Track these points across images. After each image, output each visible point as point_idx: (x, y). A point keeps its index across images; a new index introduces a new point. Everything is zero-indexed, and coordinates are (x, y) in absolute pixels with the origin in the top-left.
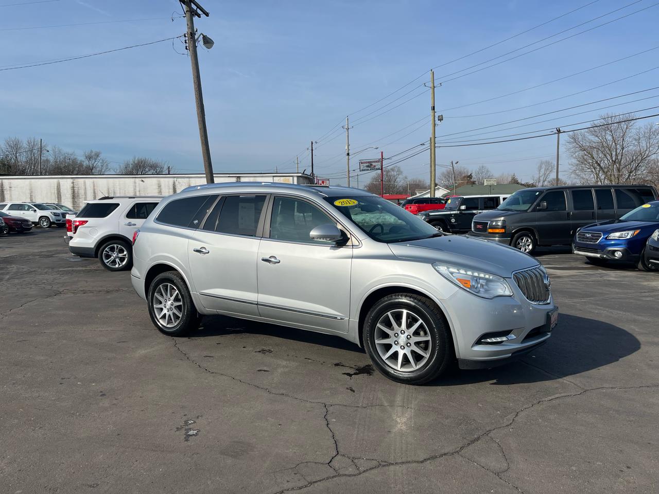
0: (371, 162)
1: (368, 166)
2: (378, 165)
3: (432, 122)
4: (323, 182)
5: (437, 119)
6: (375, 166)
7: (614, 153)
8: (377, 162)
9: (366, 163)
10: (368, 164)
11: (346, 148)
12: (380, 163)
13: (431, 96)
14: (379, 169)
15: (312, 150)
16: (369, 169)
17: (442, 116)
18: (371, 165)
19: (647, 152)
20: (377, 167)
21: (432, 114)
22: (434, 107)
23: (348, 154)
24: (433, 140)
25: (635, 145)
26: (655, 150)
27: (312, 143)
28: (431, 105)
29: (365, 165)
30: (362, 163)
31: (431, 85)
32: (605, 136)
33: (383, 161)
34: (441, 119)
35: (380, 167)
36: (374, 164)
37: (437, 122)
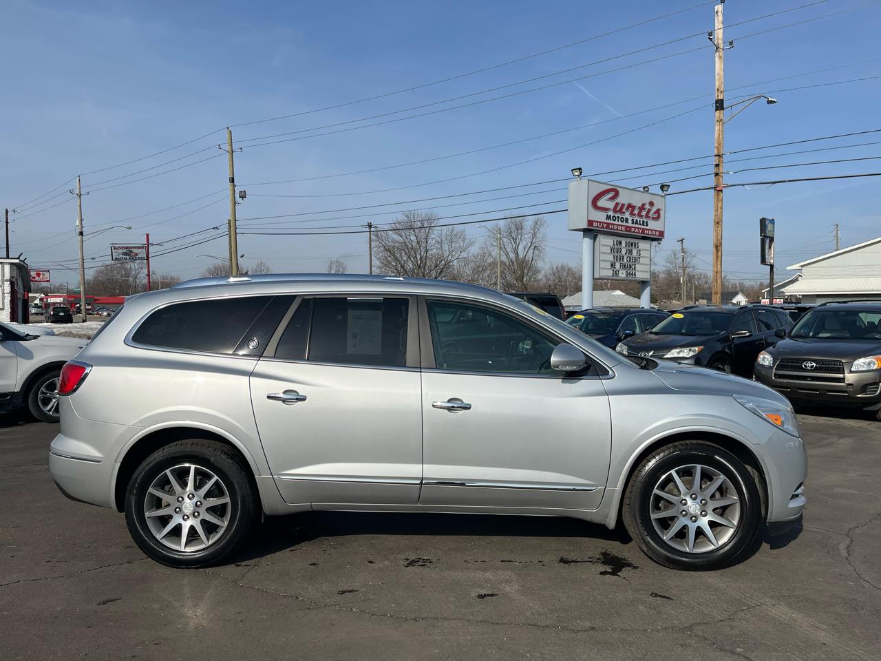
0: (130, 248)
1: (125, 254)
2: (142, 253)
3: (230, 198)
4: (38, 275)
5: (237, 195)
6: (137, 254)
7: (419, 257)
8: (139, 248)
9: (122, 248)
10: (125, 251)
11: (78, 223)
12: (144, 251)
13: (228, 163)
14: (143, 259)
15: (7, 223)
16: (128, 257)
17: (245, 192)
18: (131, 252)
19: (450, 257)
20: (140, 256)
21: (231, 188)
22: (233, 179)
23: (81, 233)
24: (232, 225)
25: (437, 249)
26: (457, 255)
27: (7, 212)
28: (228, 176)
29: (121, 251)
30: (115, 248)
31: (228, 148)
32: (410, 236)
33: (150, 248)
34: (243, 195)
35: (145, 256)
36: (135, 251)
37: (238, 199)
